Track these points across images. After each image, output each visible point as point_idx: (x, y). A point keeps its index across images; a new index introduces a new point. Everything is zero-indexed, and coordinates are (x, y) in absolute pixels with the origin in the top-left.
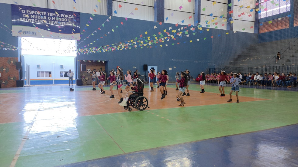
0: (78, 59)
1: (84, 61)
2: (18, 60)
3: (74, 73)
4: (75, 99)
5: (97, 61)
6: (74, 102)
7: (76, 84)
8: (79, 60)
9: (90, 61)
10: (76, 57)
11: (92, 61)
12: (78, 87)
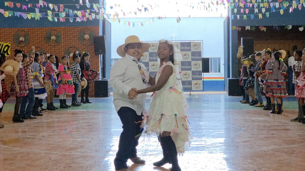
0: (232, 25)
1: (248, 28)
2: (98, 33)
3: (222, 62)
4: (223, 132)
5: (282, 28)
6: (222, 140)
7: (226, 93)
8: (235, 27)
9: (265, 29)
10: (228, 18)
11: (269, 28)
12: (233, 101)
